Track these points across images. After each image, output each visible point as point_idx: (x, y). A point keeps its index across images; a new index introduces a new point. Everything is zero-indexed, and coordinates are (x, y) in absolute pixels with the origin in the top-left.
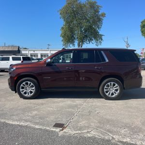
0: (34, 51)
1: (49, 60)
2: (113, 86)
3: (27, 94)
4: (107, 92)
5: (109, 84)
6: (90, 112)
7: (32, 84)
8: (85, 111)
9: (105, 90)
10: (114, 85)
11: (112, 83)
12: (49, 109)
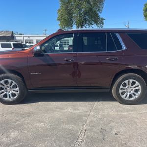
0: (29, 37)
1: (38, 47)
2: (132, 85)
3: (8, 98)
4: (123, 94)
5: (126, 82)
6: (103, 131)
7: (14, 83)
8: (94, 130)
9: (120, 91)
10: (134, 83)
11: (131, 81)
12: (38, 124)
